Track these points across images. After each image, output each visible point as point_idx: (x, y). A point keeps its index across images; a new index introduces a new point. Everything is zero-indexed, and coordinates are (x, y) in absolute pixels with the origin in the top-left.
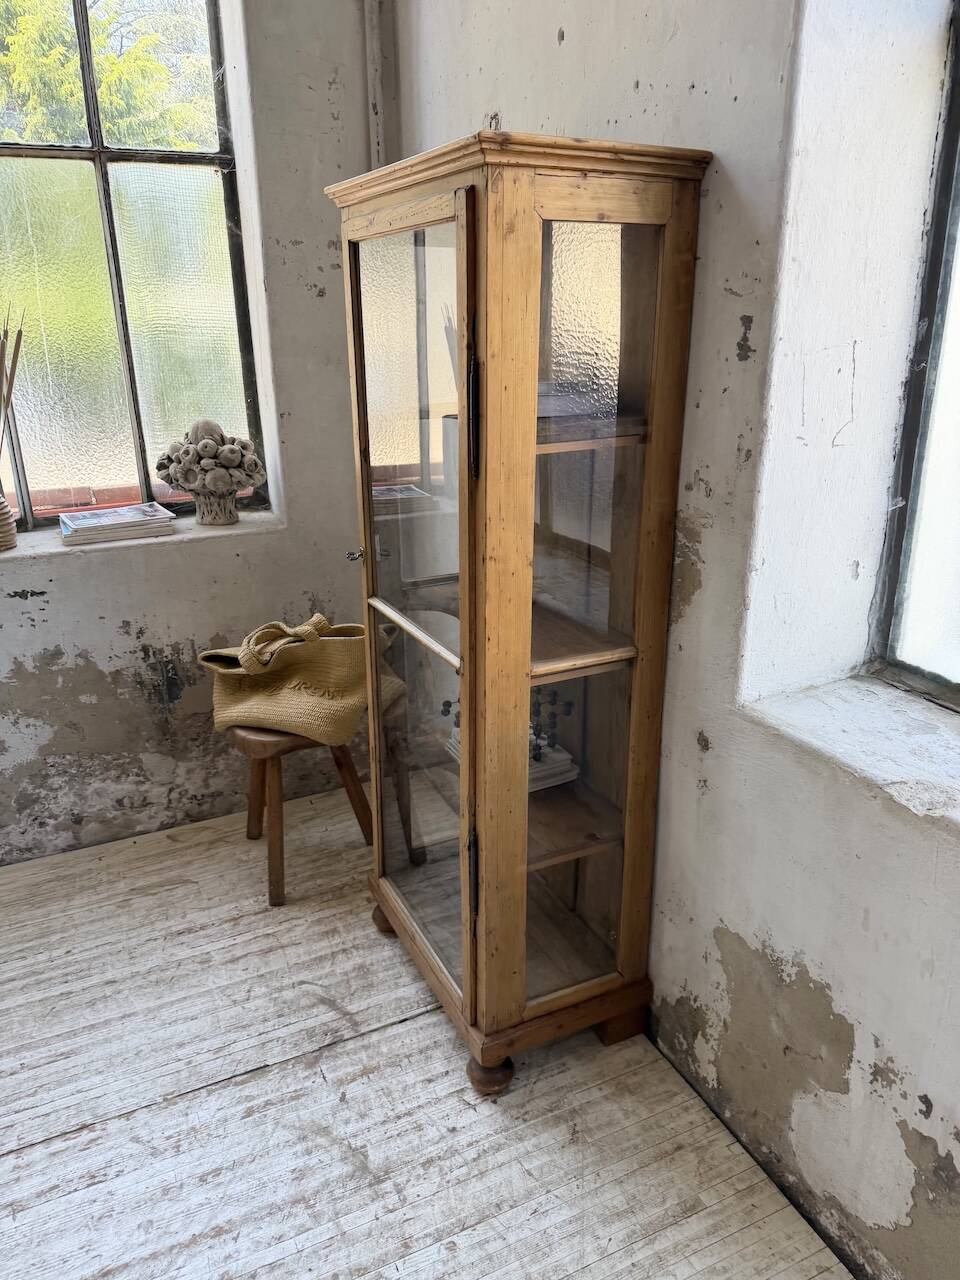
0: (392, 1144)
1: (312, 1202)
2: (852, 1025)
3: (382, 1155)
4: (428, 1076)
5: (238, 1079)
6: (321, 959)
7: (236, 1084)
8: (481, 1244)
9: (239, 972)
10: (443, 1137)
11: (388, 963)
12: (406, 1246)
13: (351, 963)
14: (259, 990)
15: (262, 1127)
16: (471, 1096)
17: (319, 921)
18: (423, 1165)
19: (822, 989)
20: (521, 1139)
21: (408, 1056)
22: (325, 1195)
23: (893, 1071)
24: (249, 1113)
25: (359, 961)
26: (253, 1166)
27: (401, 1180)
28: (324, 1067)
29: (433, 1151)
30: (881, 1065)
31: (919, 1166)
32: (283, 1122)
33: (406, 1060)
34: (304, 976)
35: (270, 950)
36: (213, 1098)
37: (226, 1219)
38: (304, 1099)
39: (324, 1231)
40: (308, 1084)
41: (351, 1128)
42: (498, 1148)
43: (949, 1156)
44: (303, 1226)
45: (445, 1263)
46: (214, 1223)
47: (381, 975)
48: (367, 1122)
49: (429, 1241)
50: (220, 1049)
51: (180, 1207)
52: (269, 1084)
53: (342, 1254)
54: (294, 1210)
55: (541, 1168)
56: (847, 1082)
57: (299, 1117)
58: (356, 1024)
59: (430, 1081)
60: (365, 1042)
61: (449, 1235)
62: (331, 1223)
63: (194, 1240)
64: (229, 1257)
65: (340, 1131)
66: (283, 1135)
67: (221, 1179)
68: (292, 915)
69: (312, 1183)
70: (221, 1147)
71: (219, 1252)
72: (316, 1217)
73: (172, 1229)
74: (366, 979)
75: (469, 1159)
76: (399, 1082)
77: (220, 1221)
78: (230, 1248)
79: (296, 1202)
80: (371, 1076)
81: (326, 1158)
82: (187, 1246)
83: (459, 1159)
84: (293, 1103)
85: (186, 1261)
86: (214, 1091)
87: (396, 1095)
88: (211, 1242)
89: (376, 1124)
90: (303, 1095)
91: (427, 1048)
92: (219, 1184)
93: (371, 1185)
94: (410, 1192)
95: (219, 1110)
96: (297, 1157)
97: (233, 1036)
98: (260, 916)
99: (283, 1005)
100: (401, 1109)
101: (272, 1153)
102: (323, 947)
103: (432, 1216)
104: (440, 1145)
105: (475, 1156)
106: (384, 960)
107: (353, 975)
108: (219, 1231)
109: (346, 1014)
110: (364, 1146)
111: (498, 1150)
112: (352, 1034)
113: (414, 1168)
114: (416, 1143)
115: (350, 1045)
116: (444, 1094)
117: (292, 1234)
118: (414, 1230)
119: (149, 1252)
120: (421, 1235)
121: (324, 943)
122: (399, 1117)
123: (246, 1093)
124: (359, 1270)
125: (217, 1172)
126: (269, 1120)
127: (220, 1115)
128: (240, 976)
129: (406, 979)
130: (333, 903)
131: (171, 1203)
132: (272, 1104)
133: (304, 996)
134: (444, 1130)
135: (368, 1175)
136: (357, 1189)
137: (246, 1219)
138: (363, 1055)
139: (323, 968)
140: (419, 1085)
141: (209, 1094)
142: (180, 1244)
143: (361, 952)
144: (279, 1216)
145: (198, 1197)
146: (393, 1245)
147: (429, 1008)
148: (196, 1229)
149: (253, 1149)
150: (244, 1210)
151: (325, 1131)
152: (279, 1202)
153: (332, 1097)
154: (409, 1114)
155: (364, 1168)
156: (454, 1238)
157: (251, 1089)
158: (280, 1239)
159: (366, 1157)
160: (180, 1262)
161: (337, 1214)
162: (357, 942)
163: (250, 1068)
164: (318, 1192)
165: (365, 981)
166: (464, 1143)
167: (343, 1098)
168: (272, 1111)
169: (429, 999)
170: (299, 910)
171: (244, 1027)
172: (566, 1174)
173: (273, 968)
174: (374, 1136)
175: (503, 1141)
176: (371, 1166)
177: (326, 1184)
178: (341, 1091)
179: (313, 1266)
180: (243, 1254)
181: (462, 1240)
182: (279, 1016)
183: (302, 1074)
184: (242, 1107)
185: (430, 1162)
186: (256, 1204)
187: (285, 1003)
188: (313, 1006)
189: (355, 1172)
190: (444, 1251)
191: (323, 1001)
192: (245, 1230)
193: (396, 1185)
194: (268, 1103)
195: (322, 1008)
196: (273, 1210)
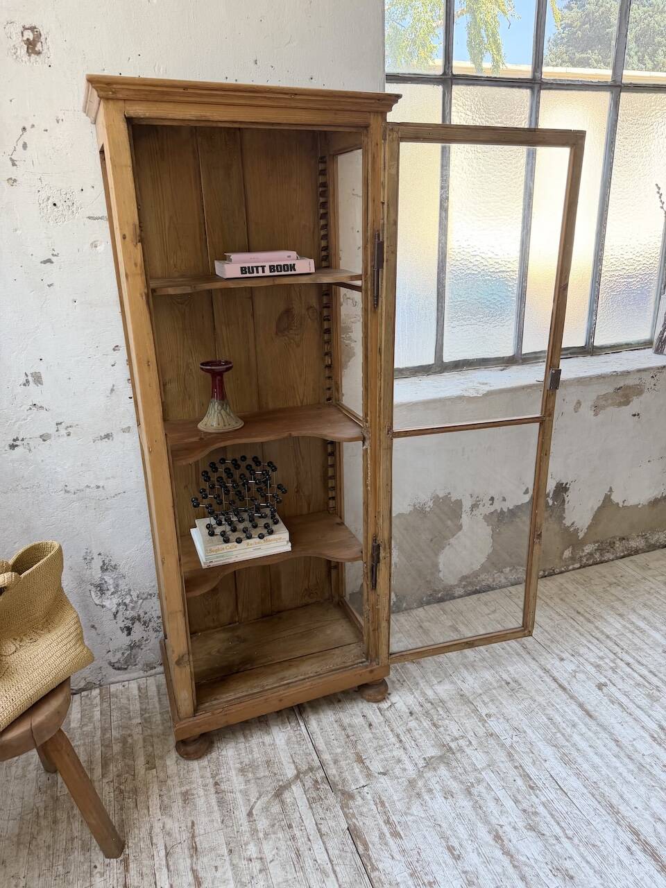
0: (422, 744)
1: (469, 784)
2: (461, 500)
3: (431, 749)
4: (366, 726)
5: (361, 848)
6: (221, 802)
7: (367, 849)
8: (485, 704)
9: (218, 874)
10: (417, 719)
11: (243, 751)
12: (492, 735)
13: (235, 778)
14: (252, 850)
15: (409, 823)
16: (384, 705)
17: (164, 808)
18: (437, 728)
19: (447, 498)
20: (417, 684)
21: (348, 736)
22: (463, 778)
23: (479, 501)
24: (396, 834)
25: (233, 772)
26: (443, 825)
27: (448, 738)
28: (353, 787)
29: (426, 724)
30: (474, 503)
31: (492, 525)
32: (404, 809)
33: (351, 738)
34: (241, 813)
35: (194, 849)
36: (381, 866)
37: (487, 834)
38: (383, 798)
39: (488, 776)
40: (369, 797)
41: (409, 767)
42: (423, 694)
43: (502, 509)
44: (486, 788)
45: (498, 718)
46: (492, 842)
47: (256, 755)
48: (404, 758)
49: (486, 725)
50: (324, 872)
51: (482, 870)
52: (367, 824)
53: (501, 765)
54: (476, 794)
55: (436, 677)
56: (461, 525)
57: (399, 800)
58: (311, 769)
59: (370, 725)
60: (331, 763)
61: (481, 716)
62: (482, 773)
63: (507, 853)
64: (515, 828)
65: (411, 772)
66: (416, 809)
67: (456, 845)
68: (144, 833)
69: (454, 786)
70: (428, 850)
71: (512, 835)
72: (479, 781)
73: (500, 871)
74: (259, 766)
75: (432, 707)
76: (371, 741)
77: (489, 839)
78: (508, 829)
79: (470, 793)
80: (364, 758)
81: (434, 780)
82: (512, 857)
83: (432, 712)
84: (387, 805)
85: (522, 855)
86: (372, 865)
87: (381, 743)
88: (506, 842)
89: (406, 753)
90: (380, 798)
91: (341, 726)
92: (461, 845)
93: (454, 753)
94: (456, 734)
95: (393, 858)
96: (435, 797)
97: (309, 863)
98: (132, 866)
99: (276, 827)
100: (393, 740)
101: (432, 814)
102: (204, 800)
103: (471, 724)
104: (422, 720)
105: (430, 704)
106: (239, 755)
107: (250, 775)
108: (498, 838)
109: (297, 777)
110: (425, 759)
111: (426, 694)
112: (321, 770)
113: (439, 732)
114: (420, 732)
115: (332, 771)
116: (382, 718)
117: (493, 793)
118: (481, 731)
119: (520, 882)
120: (484, 729)
121: (201, 802)
122: (401, 741)
123: (376, 840)
124: (510, 757)
125: (451, 849)
126: (403, 819)
127: (398, 856)
128: (225, 873)
129: (267, 739)
130: (141, 798)
131: (480, 877)
132: (388, 818)
133: (267, 811)
134: (411, 718)
135: (447, 755)
136: (456, 760)
137: (487, 822)
138: (343, 763)
139: (235, 799)
140: (374, 731)
141: (375, 869)
142: (511, 862)
143: (223, 771)
144: (481, 802)
145: (472, 860)
146: (492, 741)
147: (302, 724)
148: (498, 853)
149: (429, 827)
150: (479, 824)
151: (412, 783)
152: (471, 803)
153: (382, 780)
154: (398, 736)
155: (441, 758)
156: (484, 715)
157: (372, 837)
158: (497, 800)
159: (432, 757)
160: (524, 859)
161: (476, 770)
162: (209, 775)
163: (350, 841)
164: (461, 782)
165: (261, 767)
166: (421, 709)
167: (384, 774)
168: (394, 818)
169: (293, 724)
170: (139, 829)
171: (298, 856)
172: (439, 668)
173: (222, 840)
174: (415, 754)
175: (419, 691)
176: (439, 754)
177: (455, 778)
178: (377, 775)
179: (512, 780)
180: (510, 819)
181: (484, 711)
182: (290, 826)
183: (359, 801)
184: (391, 841)
185: (434, 725)
186: (473, 818)
187: (273, 826)
188: (282, 802)
189: (444, 762)
190: (492, 719)
191: (278, 793)
192: (494, 821)
193: (452, 741)
194: (388, 822)
195: (287, 796)
196: (477, 807)
